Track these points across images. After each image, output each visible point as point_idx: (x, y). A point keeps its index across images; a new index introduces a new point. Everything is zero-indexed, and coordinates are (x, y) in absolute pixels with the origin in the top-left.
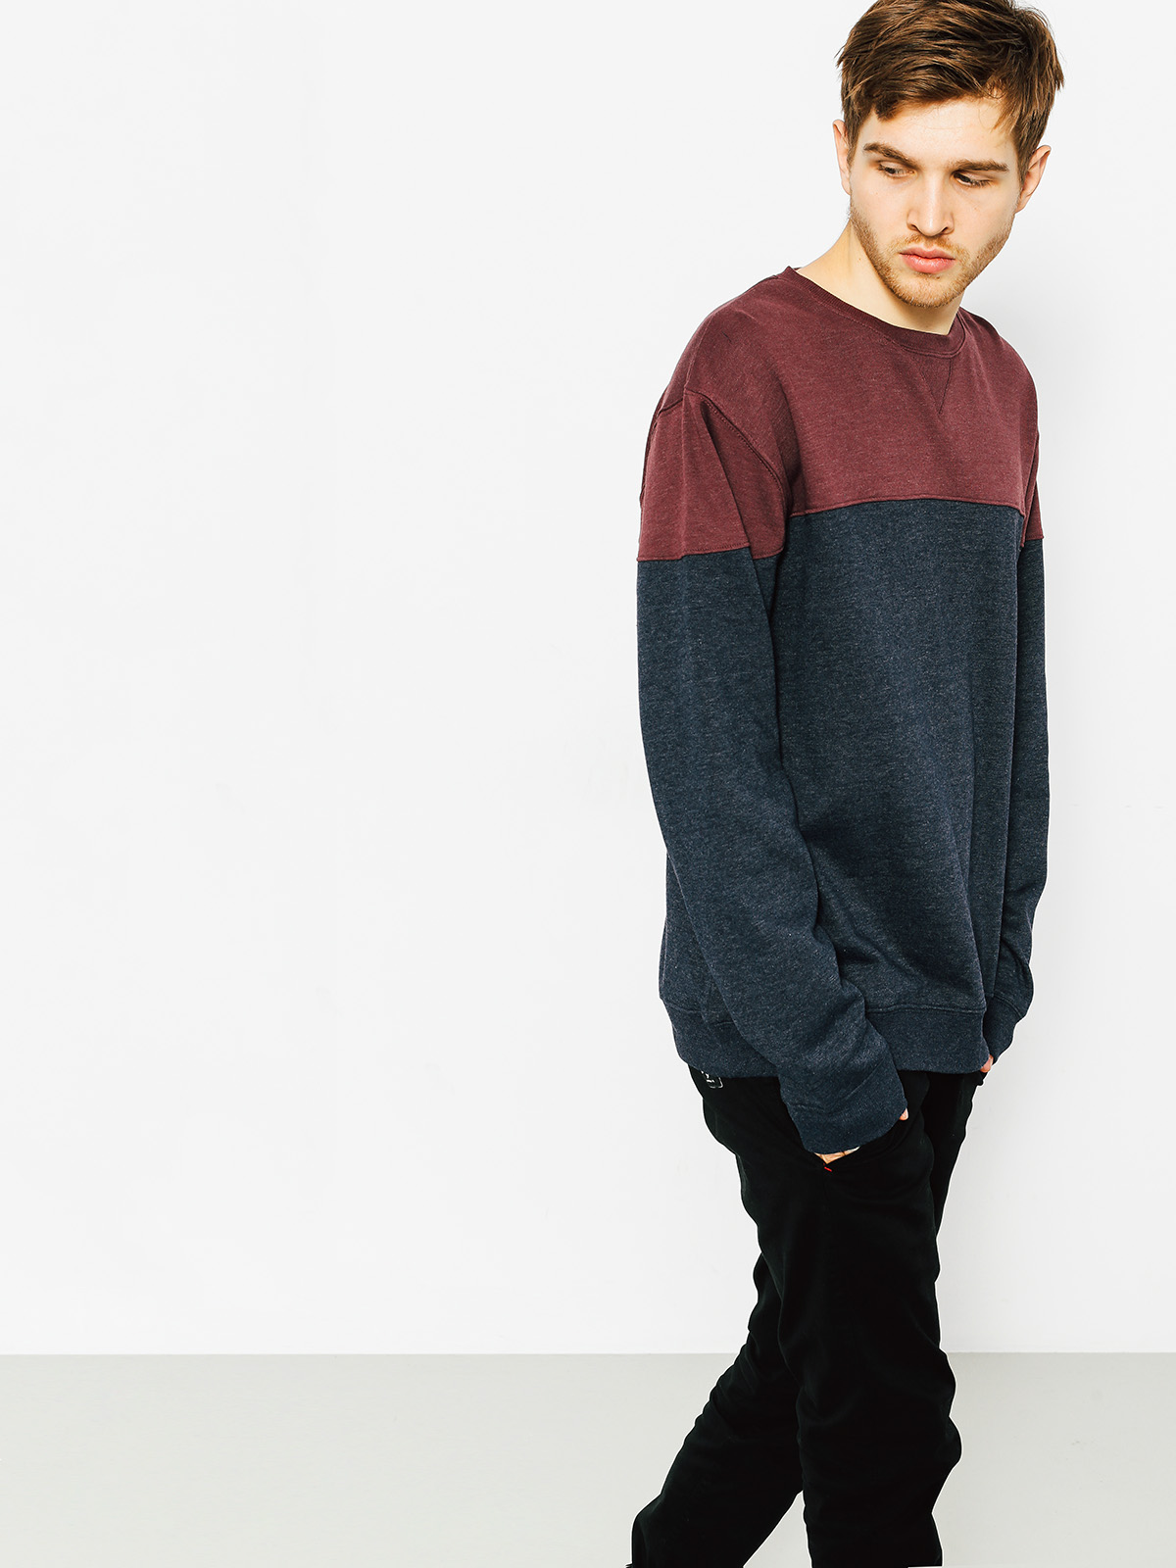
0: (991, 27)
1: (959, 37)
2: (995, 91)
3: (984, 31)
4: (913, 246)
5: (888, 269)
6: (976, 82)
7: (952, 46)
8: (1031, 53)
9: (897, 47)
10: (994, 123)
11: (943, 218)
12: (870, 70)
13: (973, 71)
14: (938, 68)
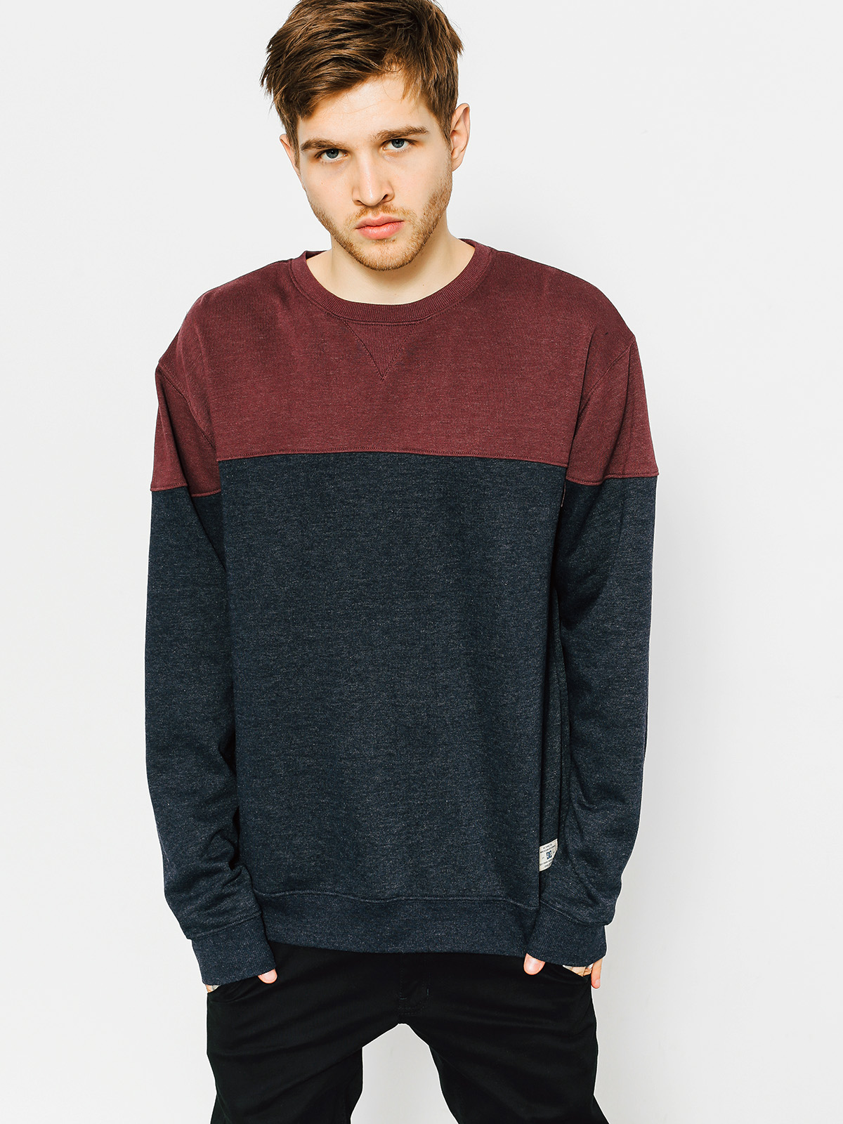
0: (378, 14)
1: (350, 29)
2: (394, 66)
3: (372, 18)
4: (363, 218)
5: (351, 245)
6: (372, 63)
7: (345, 39)
8: (420, 28)
9: (299, 54)
10: (402, 93)
11: (381, 187)
12: (283, 80)
13: (368, 54)
14: (339, 60)
